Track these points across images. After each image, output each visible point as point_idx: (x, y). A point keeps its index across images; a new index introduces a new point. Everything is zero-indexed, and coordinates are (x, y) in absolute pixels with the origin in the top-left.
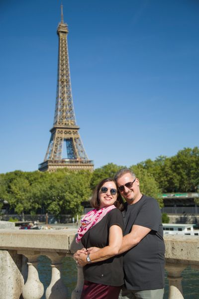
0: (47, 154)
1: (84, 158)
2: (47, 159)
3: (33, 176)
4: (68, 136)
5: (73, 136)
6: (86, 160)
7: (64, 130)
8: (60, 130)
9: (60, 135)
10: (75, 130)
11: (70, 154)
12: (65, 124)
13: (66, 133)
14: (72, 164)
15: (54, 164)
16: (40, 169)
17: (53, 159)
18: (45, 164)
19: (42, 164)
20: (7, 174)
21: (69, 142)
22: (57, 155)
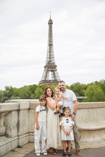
0: (42, 77)
1: (59, 79)
2: (43, 80)
3: (42, 87)
4: (52, 69)
5: (54, 69)
6: (60, 80)
7: (50, 67)
8: (49, 67)
9: (48, 69)
10: (55, 67)
11: (53, 77)
12: (51, 64)
13: (51, 68)
14: (53, 82)
15: (46, 82)
16: (39, 84)
17: (45, 79)
18: (42, 82)
19: (40, 82)
20: (30, 86)
21: (52, 72)
22: (47, 78)
